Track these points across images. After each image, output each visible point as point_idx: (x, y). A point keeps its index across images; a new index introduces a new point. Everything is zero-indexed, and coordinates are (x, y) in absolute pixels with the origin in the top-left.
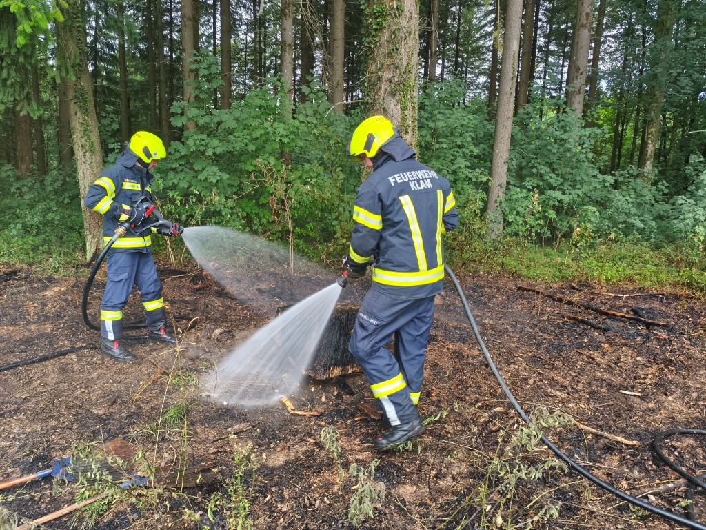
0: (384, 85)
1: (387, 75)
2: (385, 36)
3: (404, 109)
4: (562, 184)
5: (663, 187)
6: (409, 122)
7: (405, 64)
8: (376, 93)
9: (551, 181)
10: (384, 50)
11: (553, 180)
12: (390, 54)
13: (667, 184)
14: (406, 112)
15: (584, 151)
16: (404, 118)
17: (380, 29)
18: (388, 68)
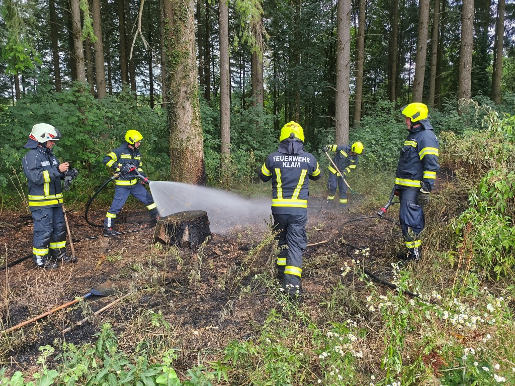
0: (182, 95)
1: (183, 89)
2: (180, 68)
3: (194, 107)
4: (259, 147)
5: (309, 146)
6: (197, 114)
7: (193, 83)
8: (178, 99)
9: (254, 145)
10: (180, 75)
11: (255, 145)
12: (184, 77)
13: (310, 144)
14: (195, 109)
15: (269, 127)
16: (194, 112)
17: (177, 64)
18: (184, 85)
